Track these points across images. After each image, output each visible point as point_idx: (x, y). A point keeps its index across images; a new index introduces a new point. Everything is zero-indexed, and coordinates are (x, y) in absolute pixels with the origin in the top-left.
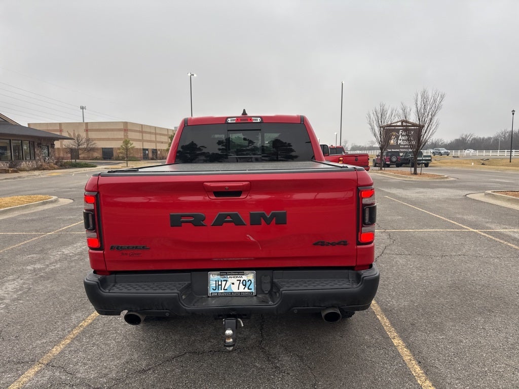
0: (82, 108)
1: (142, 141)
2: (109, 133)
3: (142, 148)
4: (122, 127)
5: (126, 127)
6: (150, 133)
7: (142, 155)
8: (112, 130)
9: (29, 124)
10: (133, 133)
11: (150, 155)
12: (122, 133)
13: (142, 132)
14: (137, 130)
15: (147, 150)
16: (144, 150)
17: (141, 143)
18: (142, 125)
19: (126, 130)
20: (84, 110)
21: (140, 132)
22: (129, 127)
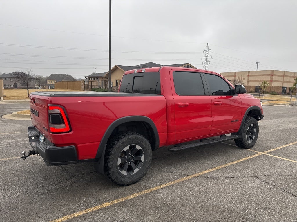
0: (257, 63)
1: (283, 82)
2: (261, 77)
3: (282, 86)
4: (270, 73)
5: (272, 73)
6: (290, 77)
7: (281, 91)
8: (263, 75)
9: (221, 73)
10: (277, 77)
11: (288, 91)
12: (269, 77)
13: (284, 76)
14: (280, 75)
15: (286, 87)
16: (283, 87)
17: (282, 83)
18: (284, 72)
19: (272, 75)
20: (258, 64)
21: (282, 76)
22: (274, 74)
